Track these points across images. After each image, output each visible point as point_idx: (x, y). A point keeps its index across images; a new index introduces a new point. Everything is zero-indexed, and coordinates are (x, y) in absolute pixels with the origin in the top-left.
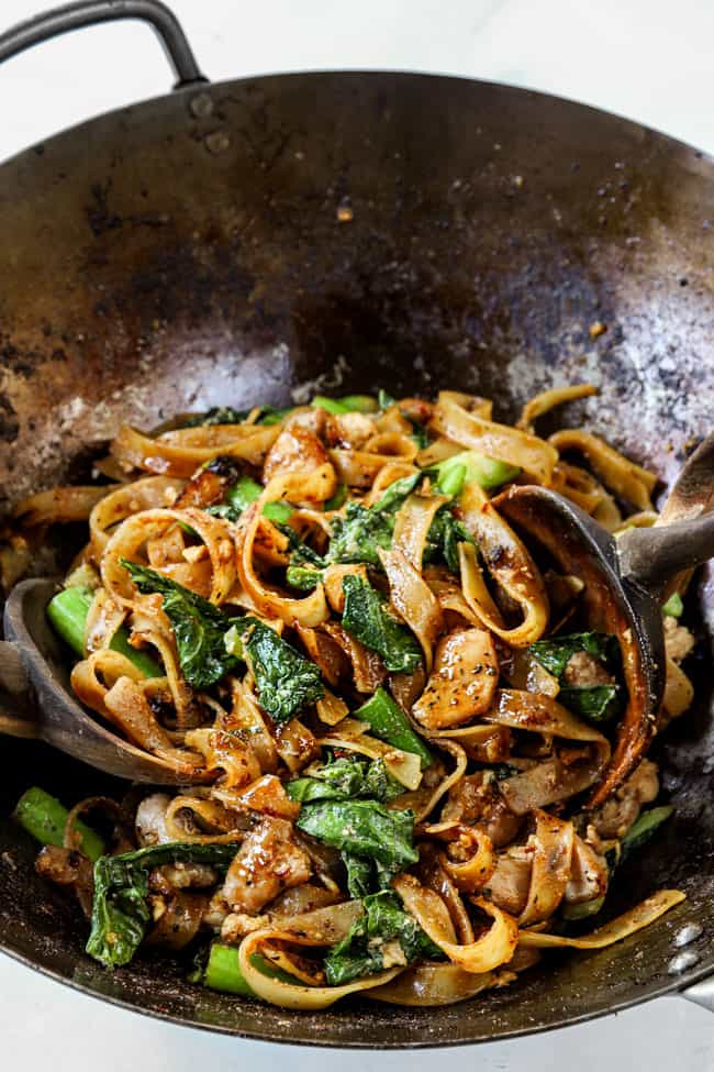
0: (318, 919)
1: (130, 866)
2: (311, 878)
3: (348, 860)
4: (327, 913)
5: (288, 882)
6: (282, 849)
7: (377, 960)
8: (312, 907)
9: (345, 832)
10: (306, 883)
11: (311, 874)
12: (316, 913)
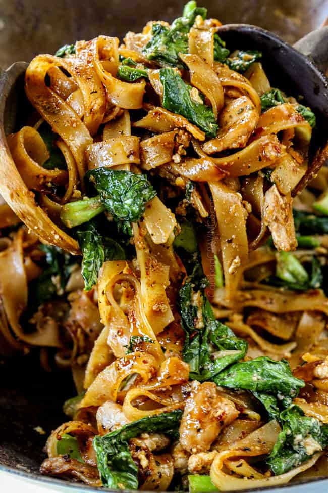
0: (252, 441)
1: (114, 441)
2: (240, 415)
3: (259, 396)
4: (256, 435)
5: (225, 421)
6: (215, 401)
7: (302, 452)
8: (244, 434)
9: (255, 379)
10: (237, 418)
11: (239, 412)
12: (250, 437)
